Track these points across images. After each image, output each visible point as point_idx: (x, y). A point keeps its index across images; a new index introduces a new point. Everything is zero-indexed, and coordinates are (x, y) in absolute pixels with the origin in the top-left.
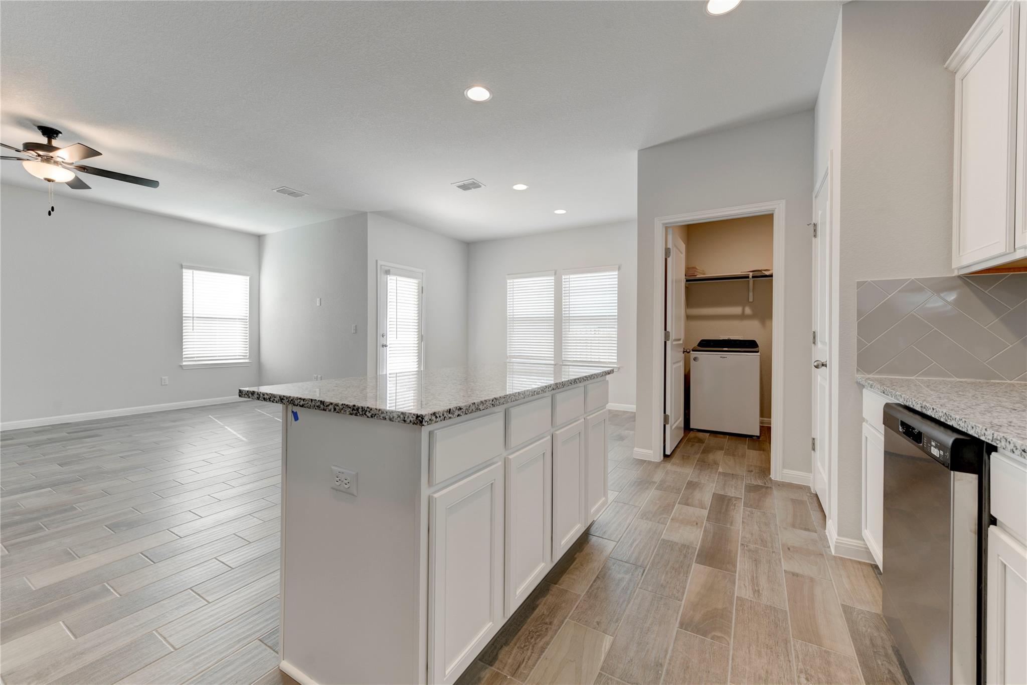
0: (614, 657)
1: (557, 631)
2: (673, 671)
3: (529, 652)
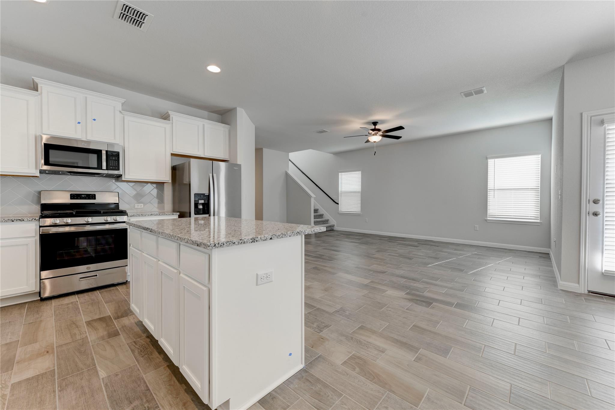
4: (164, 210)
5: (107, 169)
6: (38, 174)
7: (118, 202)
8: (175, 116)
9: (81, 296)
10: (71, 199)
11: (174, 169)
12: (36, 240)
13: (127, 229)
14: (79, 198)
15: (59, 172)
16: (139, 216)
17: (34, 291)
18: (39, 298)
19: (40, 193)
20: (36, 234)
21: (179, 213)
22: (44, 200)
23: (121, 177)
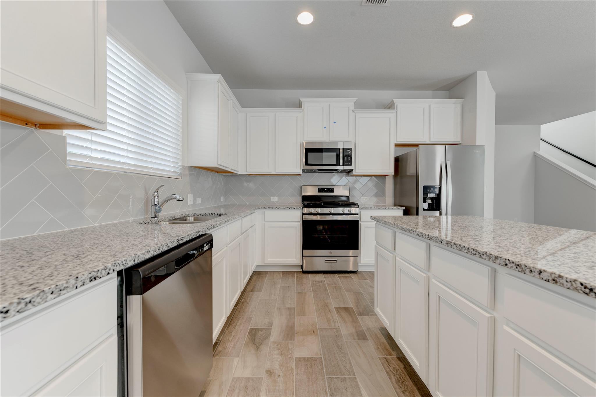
0: (355, 387)
1: (395, 389)
2: (324, 394)
3: (392, 370)
4: (385, 203)
5: (343, 165)
6: (301, 173)
7: (349, 195)
8: (399, 103)
9: (326, 275)
10: (319, 192)
11: (397, 160)
12: (300, 224)
13: (358, 221)
14: (323, 191)
15: (313, 170)
16: (368, 209)
17: (299, 264)
18: (301, 270)
19: (301, 187)
20: (301, 220)
21: (404, 208)
22: (304, 192)
23: (352, 172)
